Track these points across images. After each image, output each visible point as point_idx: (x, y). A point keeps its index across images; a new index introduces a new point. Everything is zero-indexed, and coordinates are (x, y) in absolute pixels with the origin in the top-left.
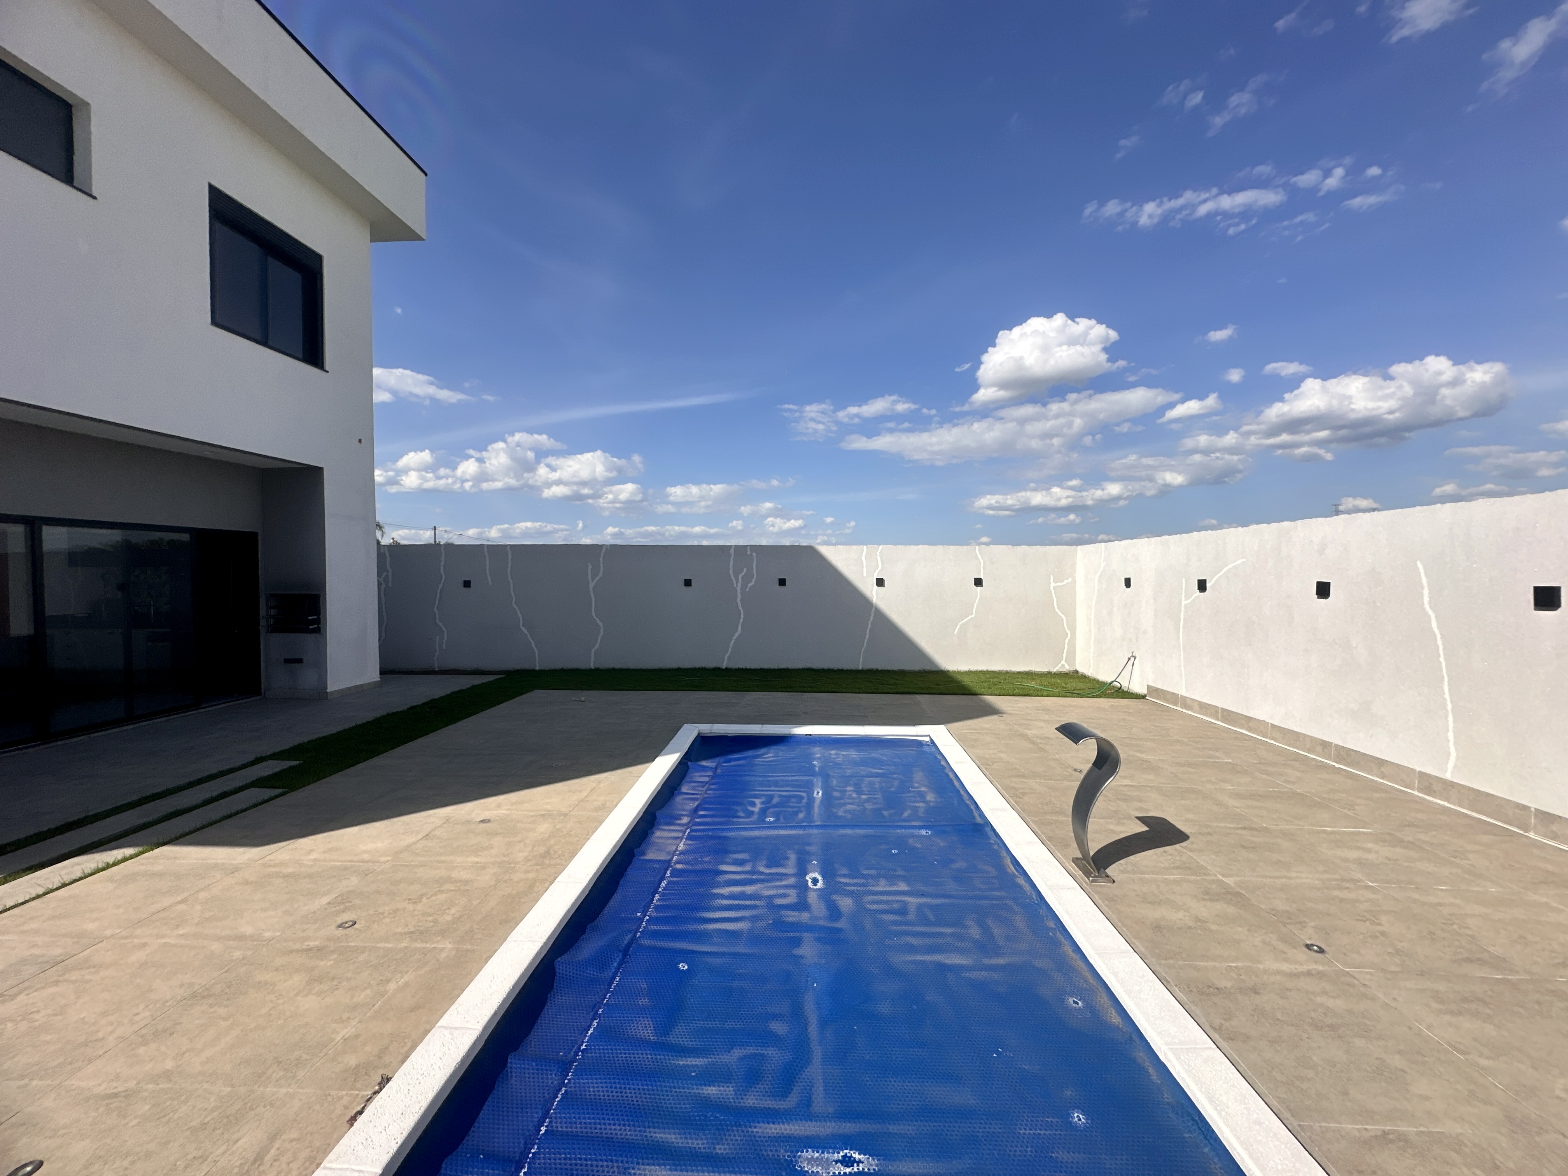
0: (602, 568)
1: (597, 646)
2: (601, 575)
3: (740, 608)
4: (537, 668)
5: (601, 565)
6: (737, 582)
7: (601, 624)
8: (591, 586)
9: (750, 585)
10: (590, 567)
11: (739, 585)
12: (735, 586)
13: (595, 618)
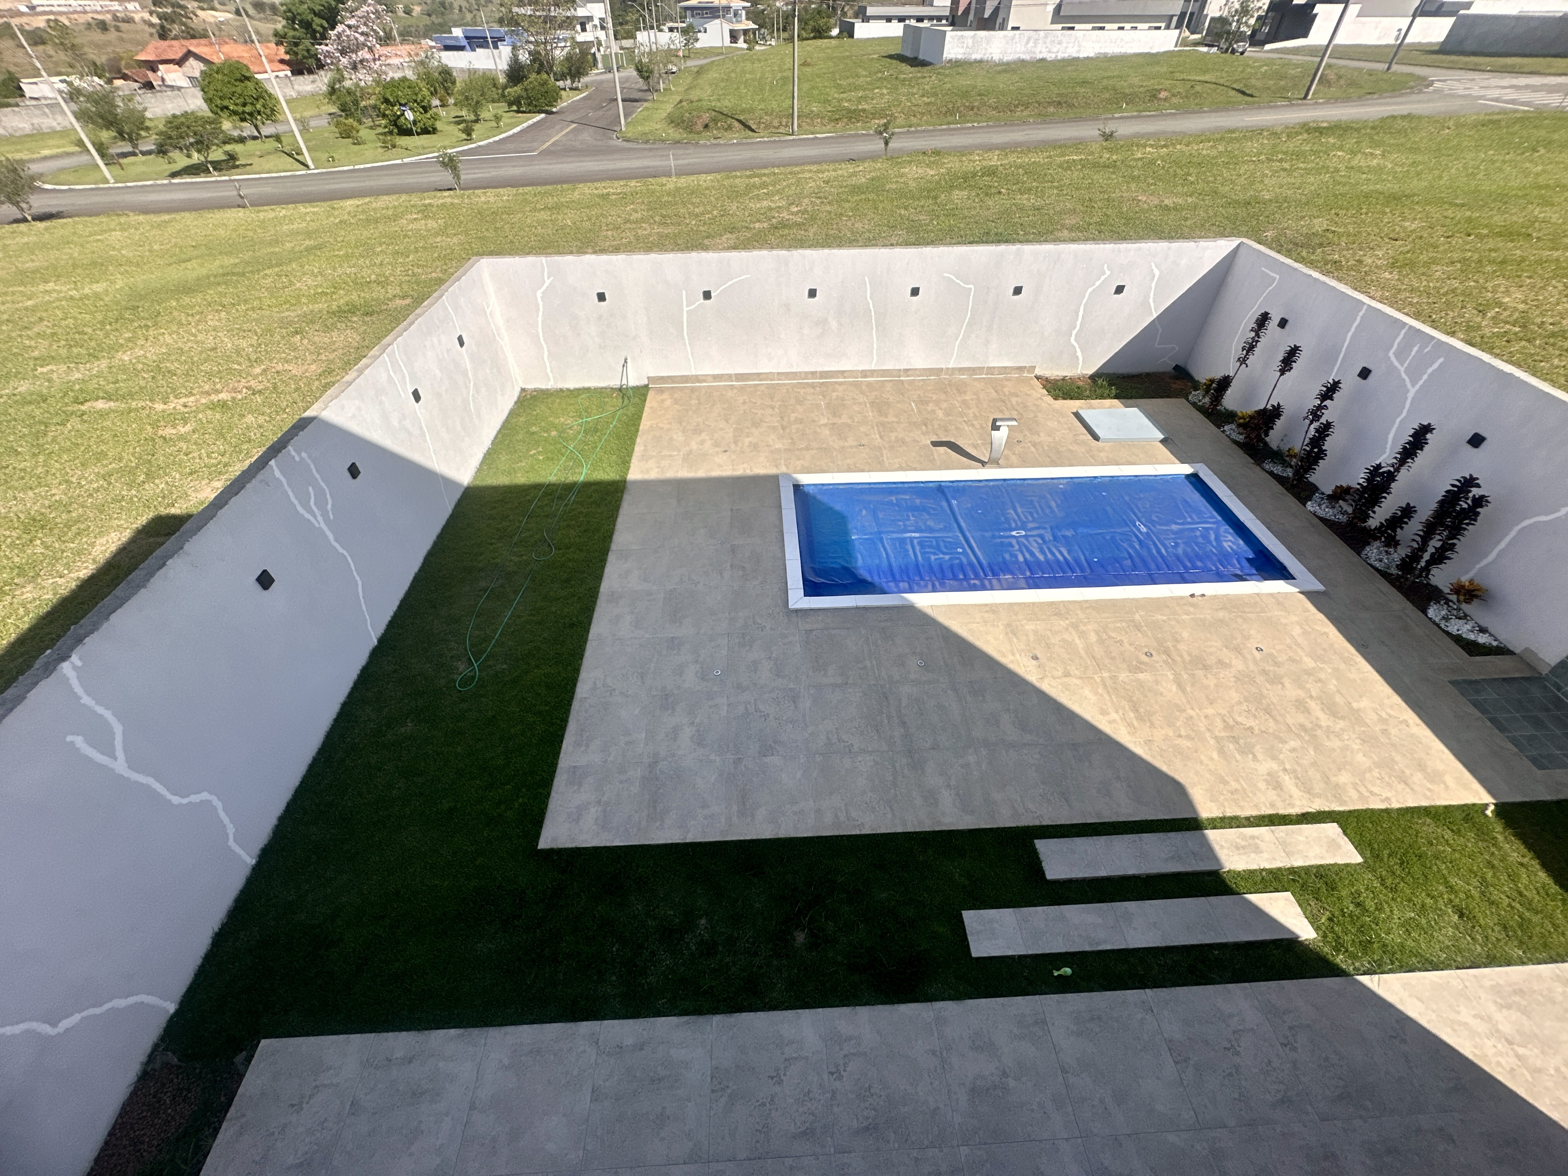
0: (108, 714)
1: (231, 830)
2: (118, 729)
3: (341, 550)
4: (171, 1008)
5: (100, 710)
6: (315, 517)
7: (205, 796)
8: (120, 766)
9: (329, 507)
10: (79, 741)
11: (320, 518)
12: (317, 525)
13: (185, 801)
